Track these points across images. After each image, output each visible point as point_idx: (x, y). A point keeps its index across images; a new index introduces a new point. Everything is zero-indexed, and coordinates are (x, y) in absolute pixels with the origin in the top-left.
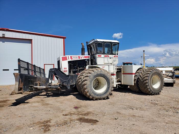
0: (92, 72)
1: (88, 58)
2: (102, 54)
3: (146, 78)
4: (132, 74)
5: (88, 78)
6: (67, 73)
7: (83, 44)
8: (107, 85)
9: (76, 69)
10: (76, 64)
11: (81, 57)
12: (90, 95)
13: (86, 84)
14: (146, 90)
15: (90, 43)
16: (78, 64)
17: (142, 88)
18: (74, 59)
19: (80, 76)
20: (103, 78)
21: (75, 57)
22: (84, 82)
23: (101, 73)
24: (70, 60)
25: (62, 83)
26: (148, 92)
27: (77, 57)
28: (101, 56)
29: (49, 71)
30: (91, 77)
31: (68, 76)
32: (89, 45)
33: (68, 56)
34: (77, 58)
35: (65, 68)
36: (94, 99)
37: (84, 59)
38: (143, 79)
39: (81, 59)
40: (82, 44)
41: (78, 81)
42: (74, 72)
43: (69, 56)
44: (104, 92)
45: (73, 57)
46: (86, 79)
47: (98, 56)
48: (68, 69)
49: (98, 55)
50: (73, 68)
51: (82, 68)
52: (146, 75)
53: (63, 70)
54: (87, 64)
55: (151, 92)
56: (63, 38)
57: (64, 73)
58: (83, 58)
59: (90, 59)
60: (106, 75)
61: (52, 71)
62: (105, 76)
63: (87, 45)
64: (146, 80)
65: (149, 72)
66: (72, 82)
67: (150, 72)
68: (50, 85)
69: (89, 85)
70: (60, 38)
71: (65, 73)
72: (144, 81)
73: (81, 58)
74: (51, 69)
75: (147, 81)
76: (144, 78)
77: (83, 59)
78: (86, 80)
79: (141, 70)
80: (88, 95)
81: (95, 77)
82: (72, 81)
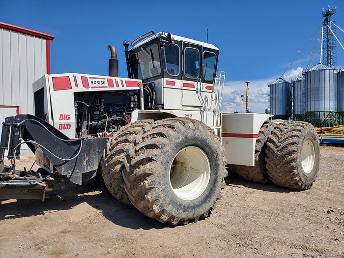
0: (171, 131)
1: (138, 88)
2: (178, 78)
3: (290, 148)
4: (251, 136)
5: (156, 152)
6: (71, 134)
7: (114, 49)
8: (210, 172)
9: (99, 120)
10: (100, 103)
11: (117, 82)
12: (163, 211)
13: (149, 175)
14: (287, 178)
15: (136, 46)
16: (106, 104)
17: (276, 174)
18: (94, 85)
19: (117, 144)
20: (200, 150)
21: (96, 80)
22: (142, 167)
23: (198, 134)
24: (81, 89)
25: (52, 168)
26: (292, 183)
27: (103, 80)
28: (173, 84)
29: (4, 125)
30: (167, 148)
31: (77, 143)
32: (132, 51)
33: (75, 77)
34: (103, 85)
35: (63, 117)
36: (175, 223)
37: (126, 88)
38: (281, 150)
39: (115, 88)
40: (110, 47)
41: (112, 161)
42: (93, 131)
43: (79, 76)
44: (203, 198)
45: (90, 80)
46: (150, 156)
47: (168, 83)
48: (73, 120)
49: (165, 79)
50: (88, 115)
51: (117, 118)
52: (291, 140)
53: (56, 122)
54: (132, 106)
55: (300, 184)
56: (46, 39)
57: (62, 131)
58: (123, 86)
59: (142, 89)
60: (209, 140)
61: (14, 126)
62: (207, 145)
63: (126, 52)
64: (290, 153)
65: (297, 133)
66: (88, 163)
67: (299, 131)
68: (8, 179)
69: (159, 177)
70: (36, 36)
71: (64, 132)
72: (284, 156)
73: (118, 86)
74: (9, 119)
75: (294, 156)
76: (286, 147)
77: (121, 88)
78: (150, 160)
79: (267, 127)
80: (157, 211)
81: (179, 148)
82: (87, 159)
